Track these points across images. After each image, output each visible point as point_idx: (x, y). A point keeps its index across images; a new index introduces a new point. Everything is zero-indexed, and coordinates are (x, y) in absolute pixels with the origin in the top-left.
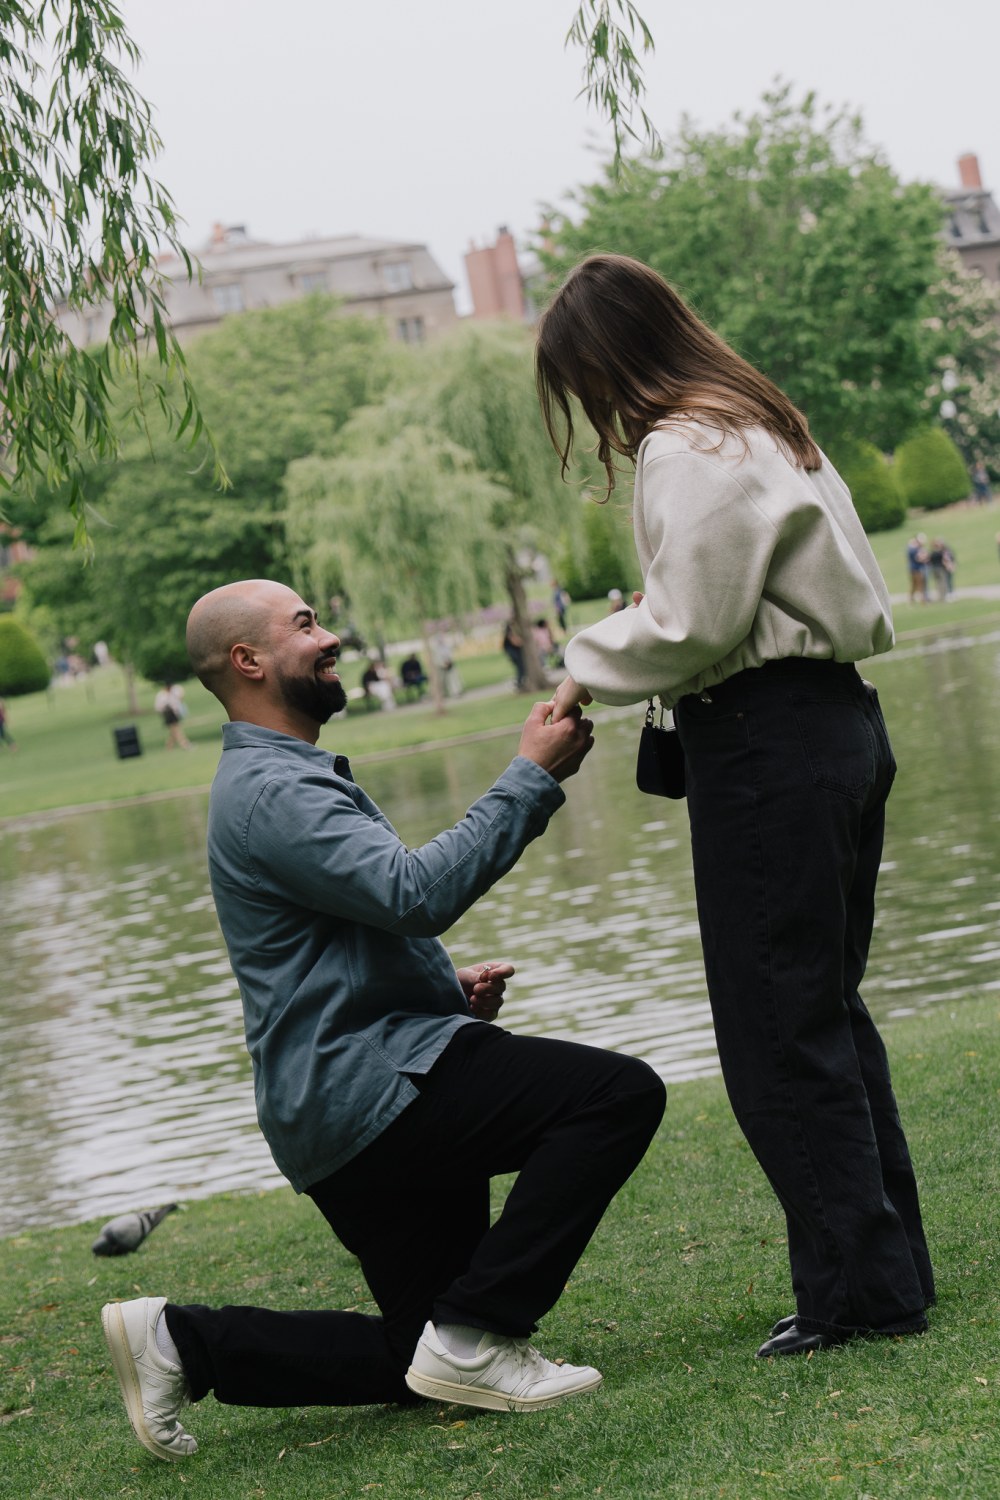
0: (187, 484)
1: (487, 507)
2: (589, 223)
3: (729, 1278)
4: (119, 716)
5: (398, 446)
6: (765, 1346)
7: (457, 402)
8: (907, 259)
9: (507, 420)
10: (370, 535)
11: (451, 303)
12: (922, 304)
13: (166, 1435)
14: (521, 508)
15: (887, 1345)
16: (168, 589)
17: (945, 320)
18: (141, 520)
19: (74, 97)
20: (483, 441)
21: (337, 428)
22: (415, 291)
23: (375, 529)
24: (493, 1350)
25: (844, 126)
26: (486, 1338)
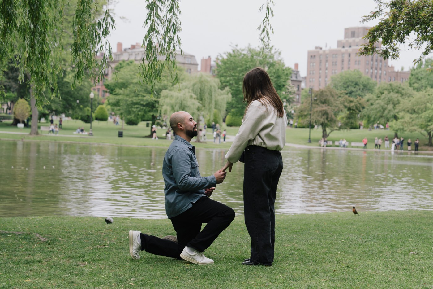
0: (143, 90)
1: (197, 107)
2: (227, 60)
3: (236, 251)
4: (119, 129)
5: (183, 92)
6: (243, 263)
7: (196, 86)
8: (283, 80)
9: (204, 91)
10: (174, 107)
11: (197, 68)
12: (283, 89)
13: (135, 255)
14: (203, 108)
15: (264, 267)
16: (134, 108)
17: (286, 93)
18: (133, 94)
19: (168, 18)
20: (199, 94)
21: (173, 85)
22: (191, 64)
23: (175, 106)
24: (196, 253)
25: (277, 53)
26: (195, 251)
